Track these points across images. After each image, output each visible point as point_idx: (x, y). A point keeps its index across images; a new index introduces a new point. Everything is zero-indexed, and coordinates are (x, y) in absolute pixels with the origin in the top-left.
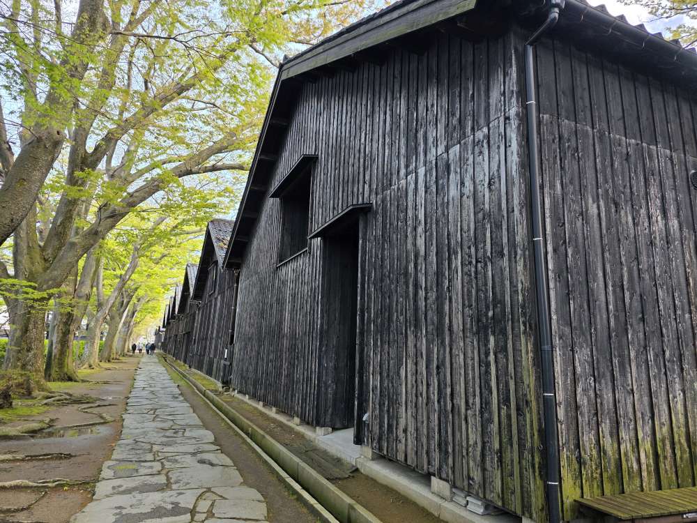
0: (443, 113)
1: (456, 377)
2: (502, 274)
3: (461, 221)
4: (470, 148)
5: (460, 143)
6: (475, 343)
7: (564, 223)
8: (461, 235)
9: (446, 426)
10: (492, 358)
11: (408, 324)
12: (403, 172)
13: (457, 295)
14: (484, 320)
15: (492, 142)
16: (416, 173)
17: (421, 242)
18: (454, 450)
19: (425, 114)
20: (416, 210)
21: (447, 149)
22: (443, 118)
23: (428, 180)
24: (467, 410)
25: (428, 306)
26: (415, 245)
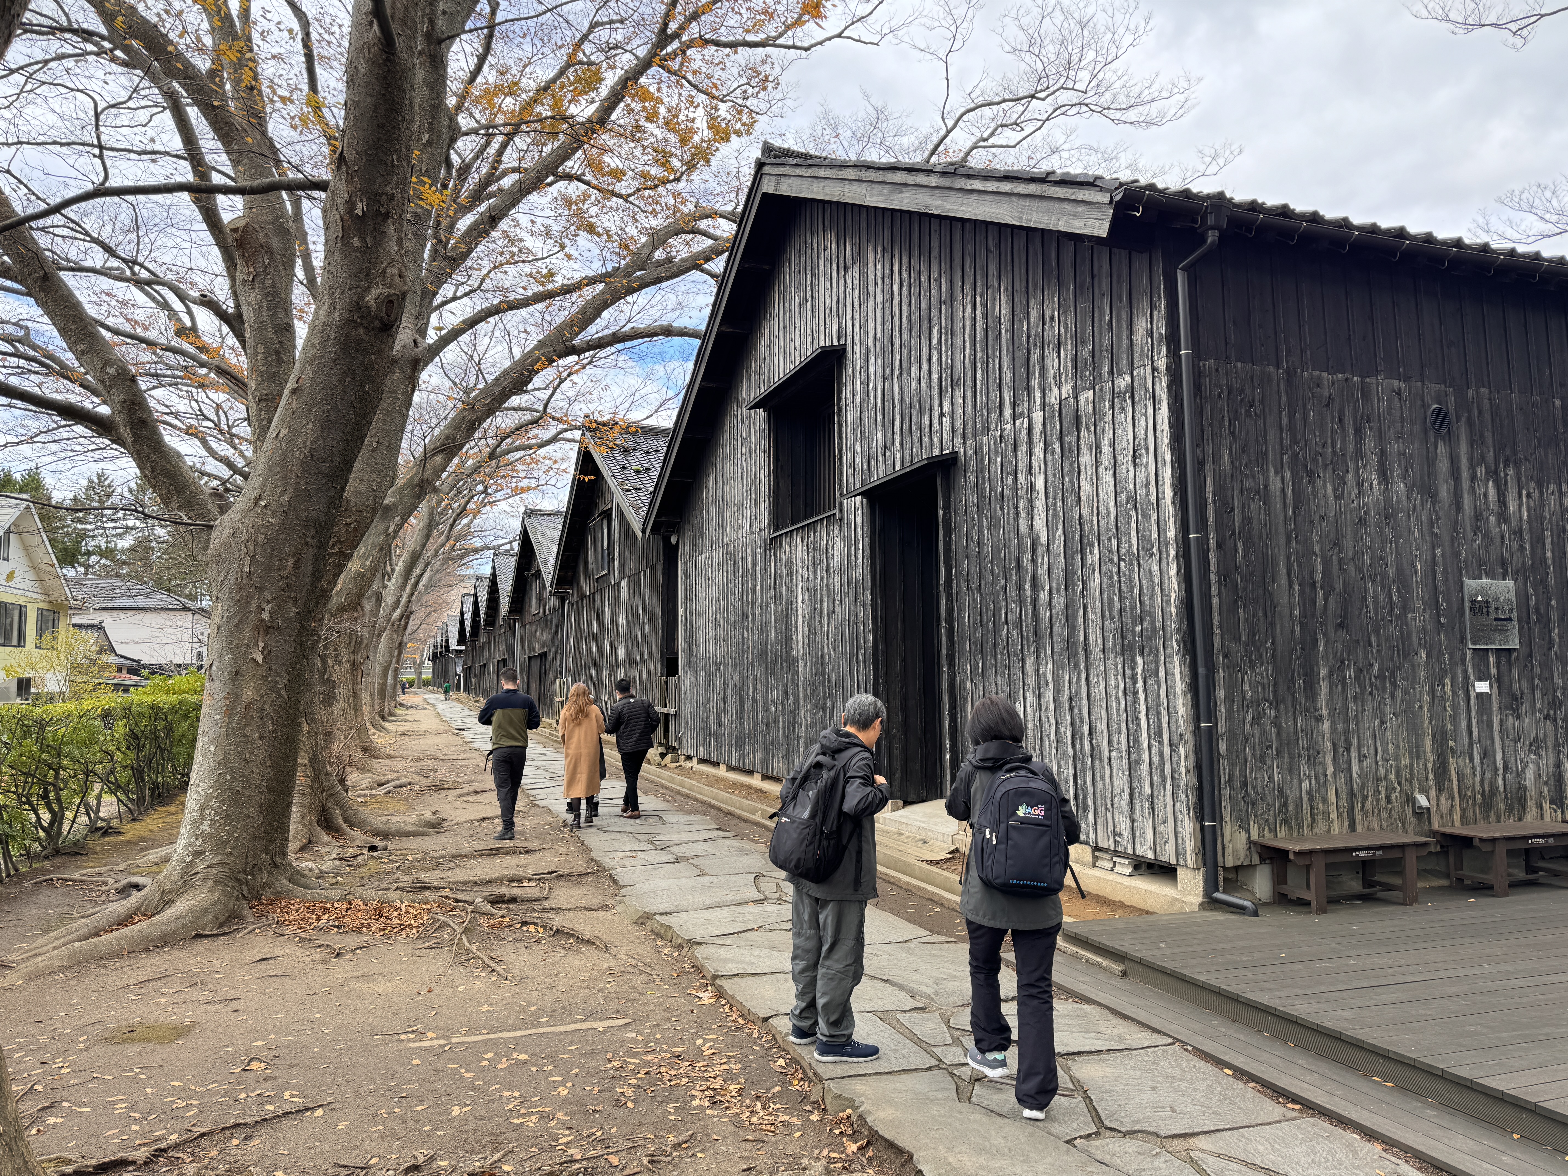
0: (1069, 335)
1: (1096, 711)
2: (1151, 578)
3: (1098, 502)
4: (1107, 399)
5: (1094, 389)
6: (1120, 666)
7: (1233, 508)
8: (1098, 521)
9: (1085, 776)
10: (1140, 684)
11: (1025, 642)
12: (1008, 412)
13: (1094, 603)
14: (1130, 636)
15: (1137, 398)
16: (1030, 419)
17: (1040, 523)
18: (1095, 803)
19: (1040, 328)
20: (1031, 474)
21: (1076, 393)
22: (1069, 343)
23: (1048, 433)
24: (1110, 751)
25: (1054, 617)
26: (1031, 527)
